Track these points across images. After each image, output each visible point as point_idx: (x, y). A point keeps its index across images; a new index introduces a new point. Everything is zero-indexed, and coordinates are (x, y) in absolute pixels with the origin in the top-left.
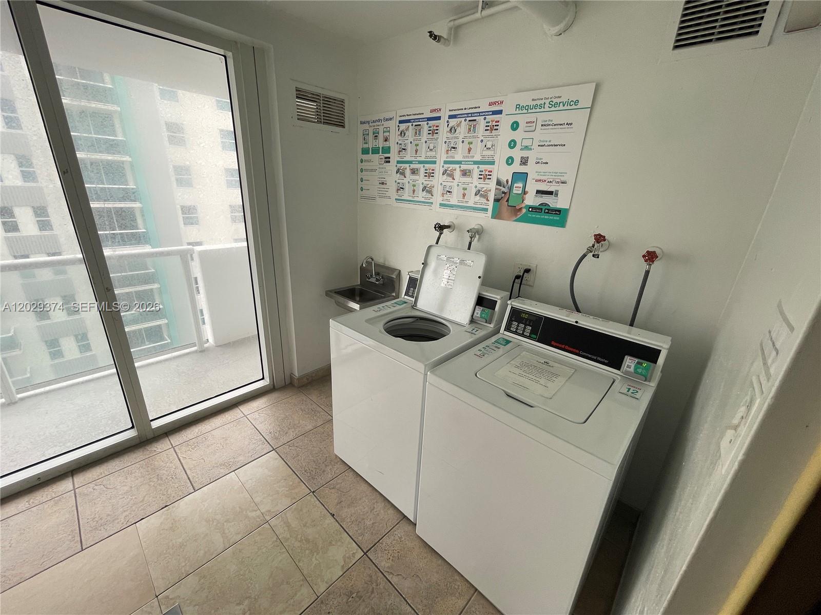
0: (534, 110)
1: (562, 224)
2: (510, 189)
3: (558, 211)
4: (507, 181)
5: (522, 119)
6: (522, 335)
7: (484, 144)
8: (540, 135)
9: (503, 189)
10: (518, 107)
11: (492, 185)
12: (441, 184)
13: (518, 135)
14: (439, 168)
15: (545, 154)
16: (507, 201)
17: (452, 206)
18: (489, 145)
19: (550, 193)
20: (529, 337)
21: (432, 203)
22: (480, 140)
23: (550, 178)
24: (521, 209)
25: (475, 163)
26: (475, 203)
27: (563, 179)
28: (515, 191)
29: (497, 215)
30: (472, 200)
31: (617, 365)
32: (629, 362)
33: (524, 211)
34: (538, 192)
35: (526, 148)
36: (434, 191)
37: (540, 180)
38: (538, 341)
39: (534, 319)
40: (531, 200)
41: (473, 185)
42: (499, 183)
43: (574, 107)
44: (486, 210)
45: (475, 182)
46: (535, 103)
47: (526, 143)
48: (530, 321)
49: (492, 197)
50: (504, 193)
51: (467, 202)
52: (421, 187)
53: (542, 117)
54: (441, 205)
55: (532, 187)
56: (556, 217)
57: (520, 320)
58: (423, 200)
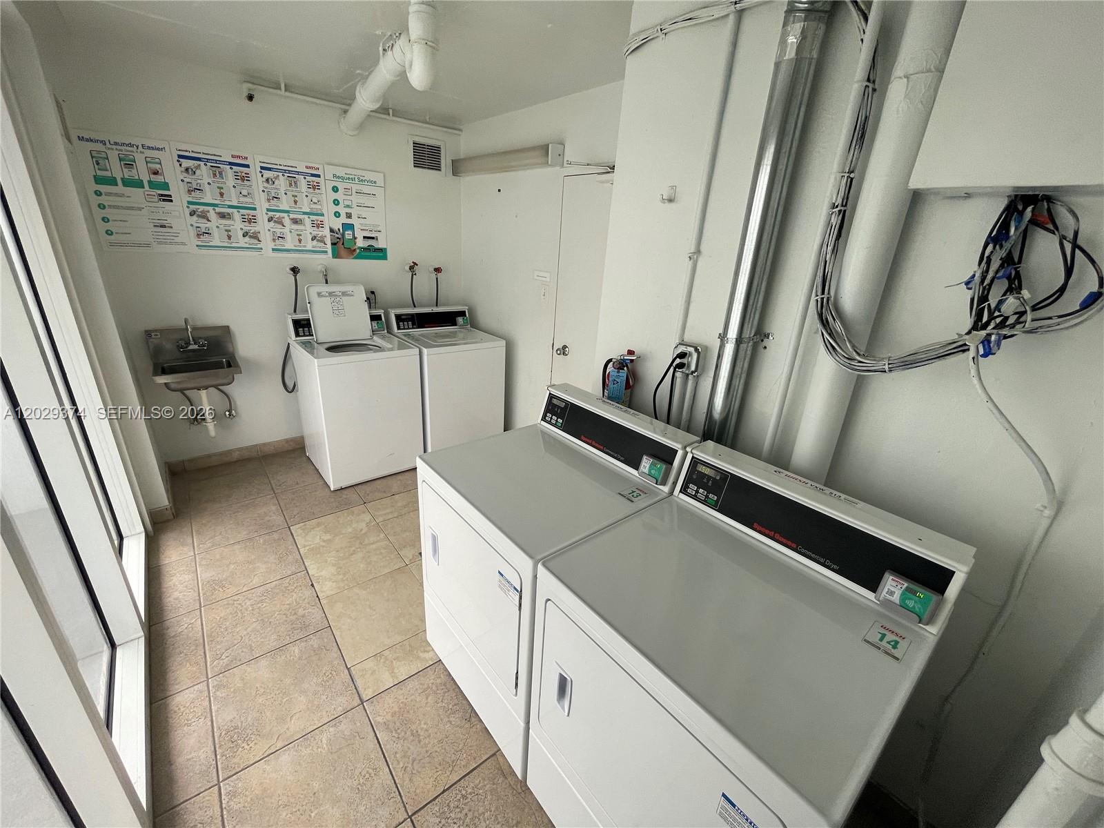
0: (347, 181)
1: (385, 258)
2: (343, 235)
3: (380, 250)
4: (339, 230)
5: (340, 186)
6: (409, 328)
7: (309, 198)
8: (356, 199)
9: (337, 235)
10: (334, 176)
11: (327, 232)
12: (269, 230)
13: (339, 196)
14: (262, 216)
15: (364, 212)
16: (343, 244)
17: (288, 251)
18: (315, 200)
19: (373, 238)
20: (413, 328)
21: (261, 249)
22: (304, 195)
23: (371, 228)
24: (355, 250)
25: (305, 213)
26: (313, 247)
27: (379, 229)
28: (347, 237)
29: (336, 255)
30: (310, 245)
31: (454, 324)
32: (460, 320)
33: (358, 251)
34: (364, 237)
35: (348, 206)
36: (261, 237)
37: (364, 230)
38: (418, 328)
39: (410, 317)
40: (361, 243)
41: (308, 232)
42: (332, 230)
43: (374, 185)
44: (326, 252)
45: (308, 230)
46: (348, 176)
47: (347, 203)
48: (409, 319)
49: (329, 242)
50: (338, 238)
51: (305, 246)
52: (240, 234)
53: (355, 187)
54: (273, 250)
55: (360, 235)
56: (380, 253)
57: (403, 321)
58: (247, 246)
